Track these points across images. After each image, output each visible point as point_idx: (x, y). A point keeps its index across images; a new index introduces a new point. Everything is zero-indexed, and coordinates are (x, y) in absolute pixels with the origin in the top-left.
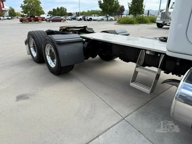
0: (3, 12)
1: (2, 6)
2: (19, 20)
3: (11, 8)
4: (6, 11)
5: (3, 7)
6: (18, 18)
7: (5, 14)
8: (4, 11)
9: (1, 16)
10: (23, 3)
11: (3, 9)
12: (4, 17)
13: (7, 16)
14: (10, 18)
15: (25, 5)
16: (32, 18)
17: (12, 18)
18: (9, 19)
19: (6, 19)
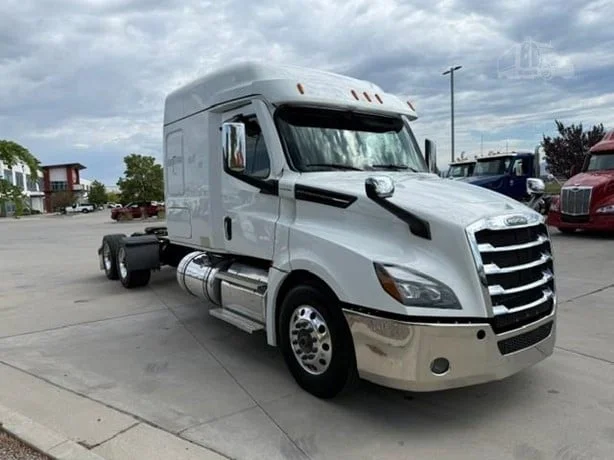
0: (76, 195)
1: (75, 181)
2: (111, 214)
3: (95, 183)
4: (81, 191)
5: (78, 182)
6: (110, 207)
7: (80, 199)
8: (78, 191)
9: (69, 206)
10: (124, 176)
11: (76, 187)
12: (74, 207)
13: (83, 205)
14: (89, 208)
15: (129, 179)
16: (142, 209)
17: (94, 208)
18: (88, 211)
19: (78, 212)
